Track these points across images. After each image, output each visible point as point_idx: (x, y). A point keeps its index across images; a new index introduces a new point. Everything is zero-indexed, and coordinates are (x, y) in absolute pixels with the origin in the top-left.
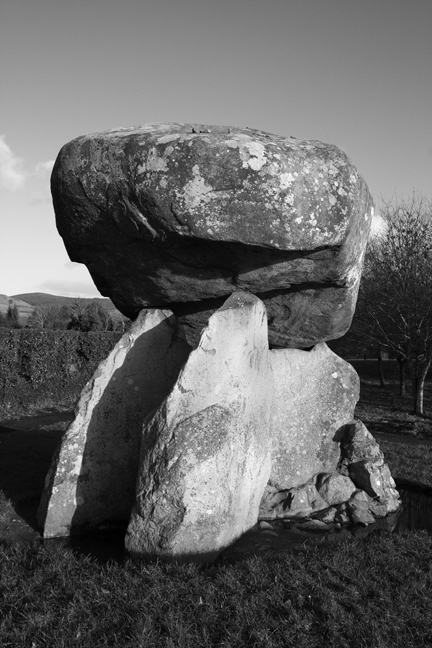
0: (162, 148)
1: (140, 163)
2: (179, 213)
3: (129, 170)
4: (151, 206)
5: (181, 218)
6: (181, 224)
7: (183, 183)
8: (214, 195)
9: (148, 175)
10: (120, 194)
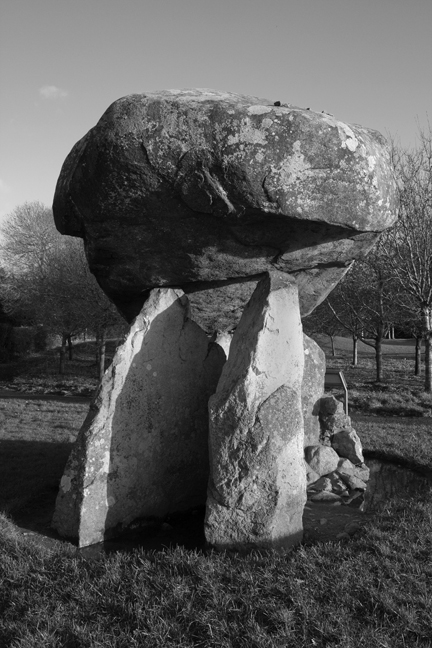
0: (258, 119)
1: (230, 132)
2: (271, 189)
3: (215, 139)
4: (238, 179)
5: (272, 195)
6: (270, 199)
7: (280, 159)
8: (311, 173)
9: (242, 147)
10: (199, 164)
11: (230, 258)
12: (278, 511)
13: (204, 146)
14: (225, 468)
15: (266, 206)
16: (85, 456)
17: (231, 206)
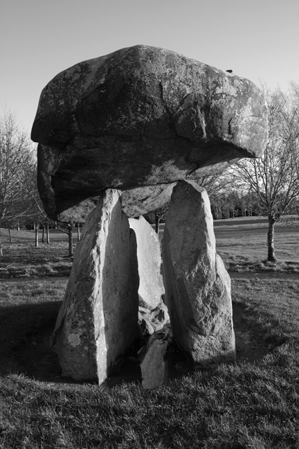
0: (232, 79)
1: (218, 85)
2: (233, 126)
3: (208, 88)
4: (218, 116)
5: (232, 129)
6: (230, 132)
7: (241, 107)
8: (251, 119)
9: (224, 96)
10: (196, 103)
13: (201, 92)
14: (202, 310)
15: (226, 137)
17: (205, 134)
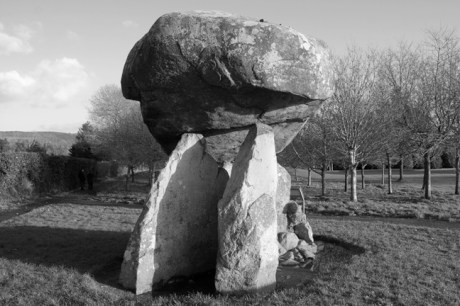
0: (249, 29)
1: (233, 36)
2: (258, 72)
3: (223, 40)
4: (237, 65)
5: (258, 75)
6: (257, 78)
7: (263, 53)
8: (282, 63)
9: (240, 45)
10: (213, 55)
11: (232, 114)
12: (260, 271)
13: (217, 45)
14: (228, 245)
15: (255, 83)
16: (140, 238)
17: (233, 82)
